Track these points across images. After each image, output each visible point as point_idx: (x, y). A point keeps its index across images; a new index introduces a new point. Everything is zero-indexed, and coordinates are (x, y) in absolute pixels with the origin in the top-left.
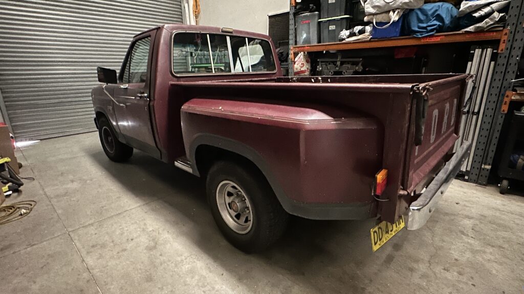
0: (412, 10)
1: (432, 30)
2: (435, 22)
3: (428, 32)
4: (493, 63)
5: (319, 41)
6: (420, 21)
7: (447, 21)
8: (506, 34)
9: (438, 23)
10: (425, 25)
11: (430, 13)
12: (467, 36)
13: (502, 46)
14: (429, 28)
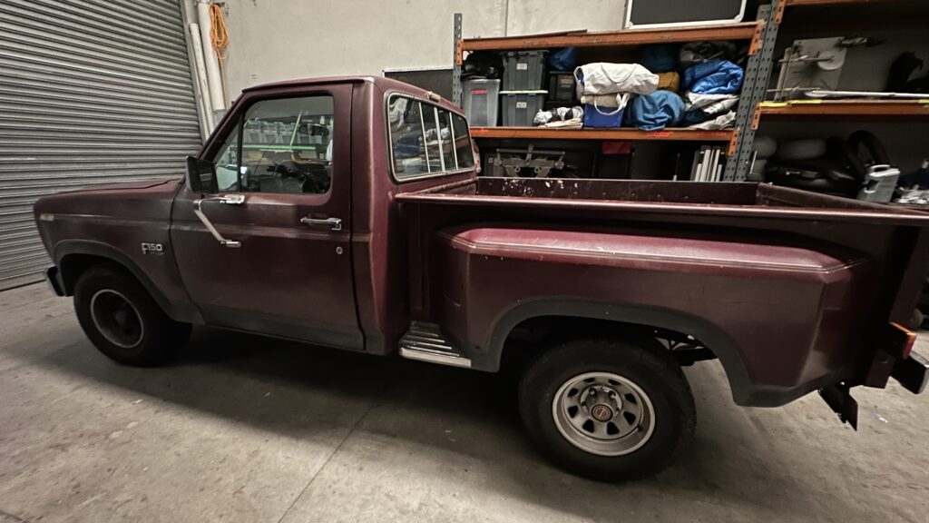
0: (638, 95)
1: (661, 124)
2: (663, 114)
3: (656, 125)
4: (720, 166)
5: (500, 123)
6: (646, 111)
7: (677, 114)
8: (736, 136)
9: (668, 116)
10: (652, 116)
11: (657, 102)
12: (698, 134)
13: (732, 149)
14: (659, 121)
